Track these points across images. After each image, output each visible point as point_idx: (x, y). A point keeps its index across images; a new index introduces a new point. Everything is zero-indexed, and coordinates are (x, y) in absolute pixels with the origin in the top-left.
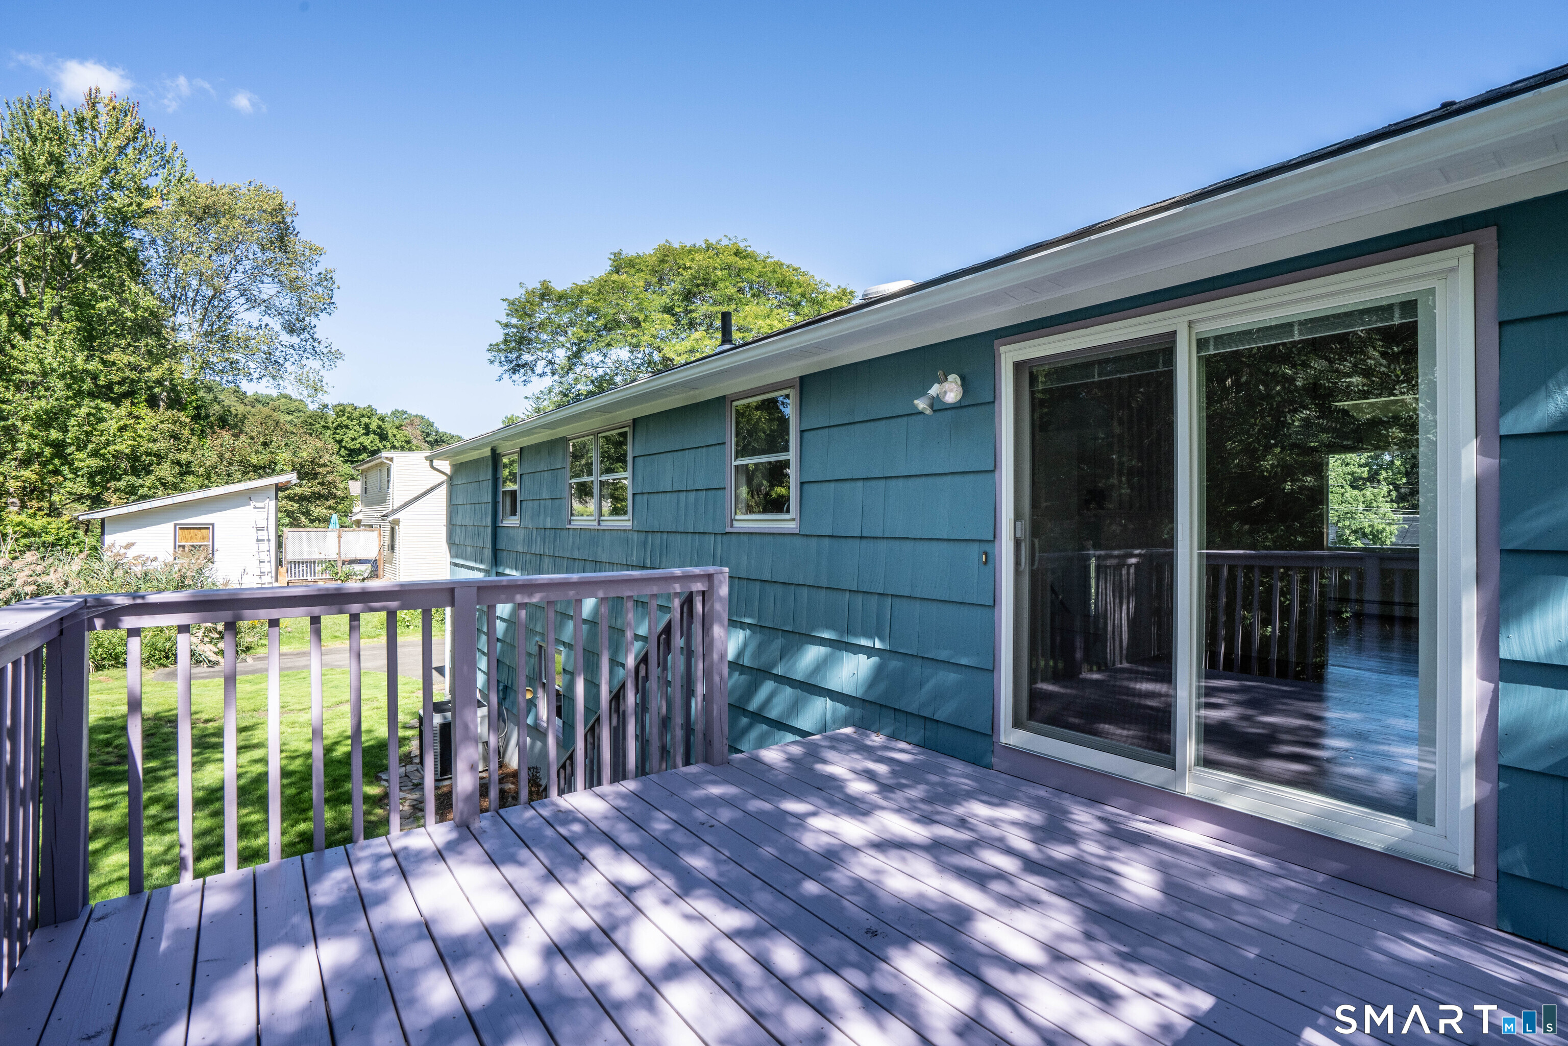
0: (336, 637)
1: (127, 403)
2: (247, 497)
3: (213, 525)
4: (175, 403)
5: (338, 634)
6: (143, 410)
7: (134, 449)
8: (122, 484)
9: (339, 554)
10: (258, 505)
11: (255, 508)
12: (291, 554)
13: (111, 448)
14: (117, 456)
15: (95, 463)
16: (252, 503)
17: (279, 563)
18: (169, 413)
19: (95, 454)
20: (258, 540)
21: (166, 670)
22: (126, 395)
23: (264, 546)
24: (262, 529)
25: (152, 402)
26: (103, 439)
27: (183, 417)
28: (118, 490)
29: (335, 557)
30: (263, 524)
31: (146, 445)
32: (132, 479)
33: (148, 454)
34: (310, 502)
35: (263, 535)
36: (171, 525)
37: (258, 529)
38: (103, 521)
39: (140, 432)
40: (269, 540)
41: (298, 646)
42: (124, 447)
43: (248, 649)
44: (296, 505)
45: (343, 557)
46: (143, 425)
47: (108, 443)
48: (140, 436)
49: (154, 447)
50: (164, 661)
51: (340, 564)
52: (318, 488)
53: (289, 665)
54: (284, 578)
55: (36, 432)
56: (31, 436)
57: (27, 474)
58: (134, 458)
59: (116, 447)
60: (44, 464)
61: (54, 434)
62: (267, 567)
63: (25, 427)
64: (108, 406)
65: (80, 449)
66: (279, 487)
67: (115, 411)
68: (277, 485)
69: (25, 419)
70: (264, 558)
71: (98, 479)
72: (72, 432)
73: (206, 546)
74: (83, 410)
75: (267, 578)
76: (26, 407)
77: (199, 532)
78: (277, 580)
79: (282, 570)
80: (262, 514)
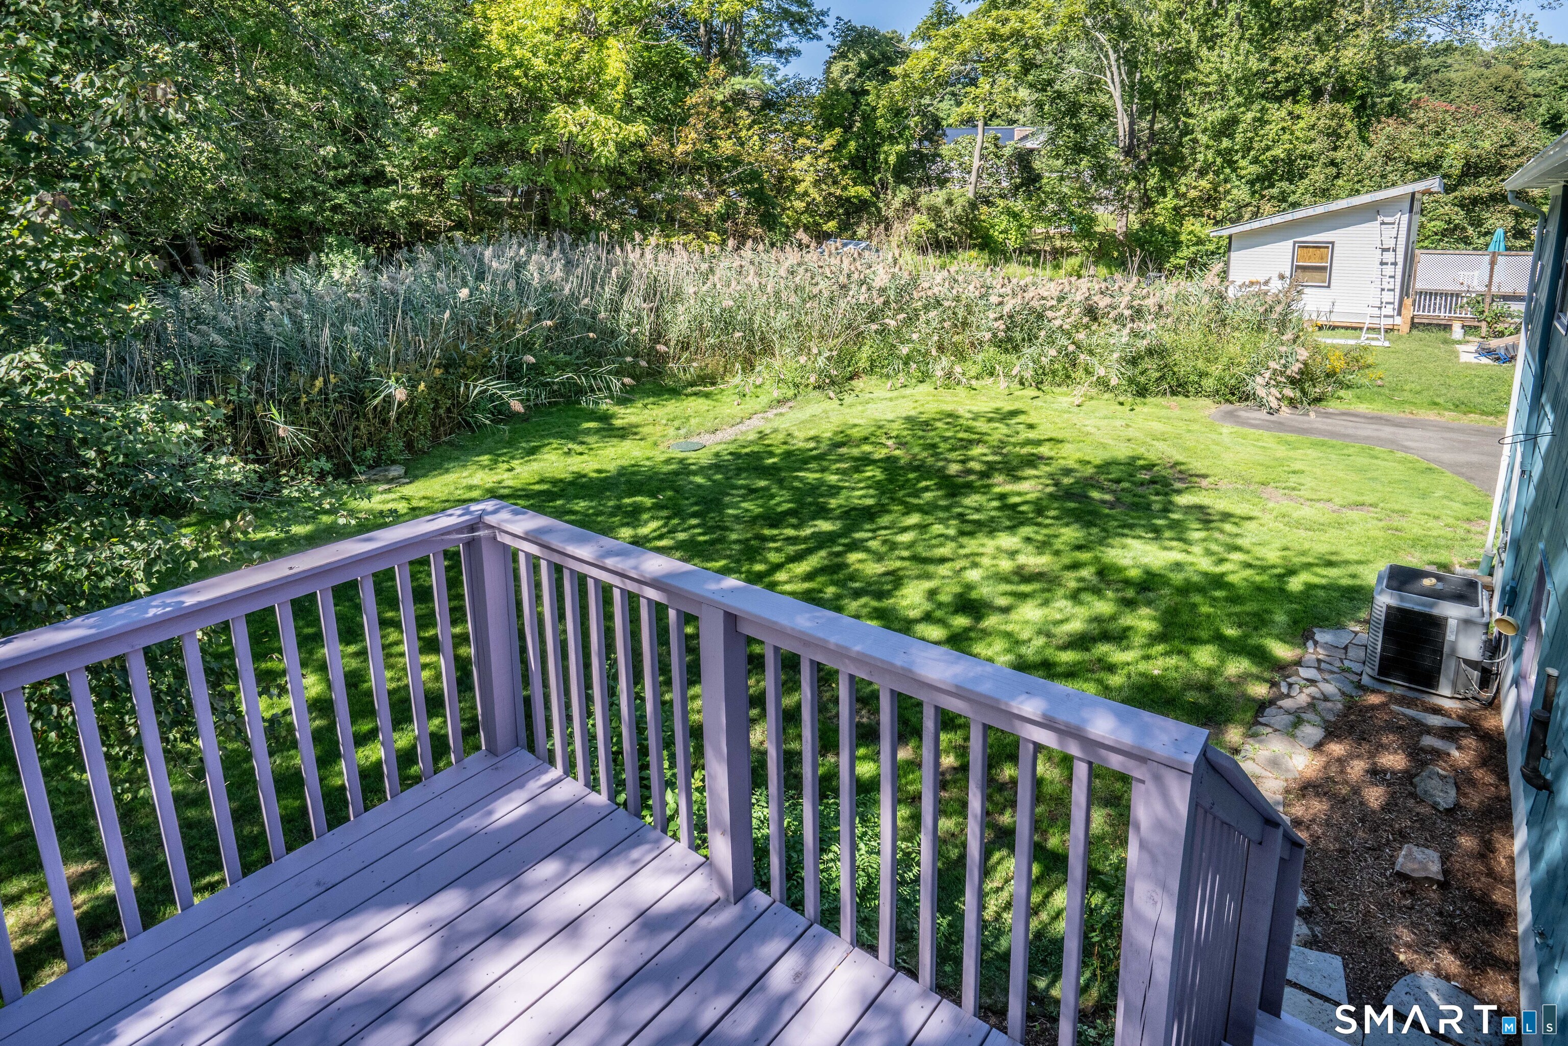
0: (1436, 404)
1: (1288, 104)
2: (1372, 211)
3: (1333, 243)
4: (1342, 93)
5: (1438, 400)
6: (1303, 108)
7: (1289, 153)
8: (1275, 191)
9: (1489, 285)
10: (1387, 220)
11: (1383, 223)
12: (1420, 284)
13: (1268, 154)
14: (1275, 160)
15: (1255, 169)
16: (1380, 219)
17: (1405, 290)
19: (1255, 161)
20: (1382, 264)
21: (1228, 407)
22: (1288, 94)
23: (1389, 270)
24: (1388, 250)
25: (1316, 96)
26: (1263, 144)
27: (1347, 109)
28: (1272, 197)
29: (1483, 289)
30: (1390, 244)
31: (1302, 148)
32: (1285, 185)
33: (1303, 157)
35: (1389, 257)
36: (1291, 242)
37: (1384, 250)
38: (1230, 237)
39: (1298, 134)
40: (1395, 264)
41: (1380, 406)
42: (1278, 152)
43: (1318, 400)
45: (1494, 291)
46: (1302, 125)
47: (1268, 148)
48: (1297, 138)
49: (1310, 148)
50: (1229, 396)
51: (1489, 299)
53: (1350, 431)
54: (1408, 312)
55: (1211, 143)
56: (1208, 147)
57: (1204, 183)
58: (1290, 162)
59: (1273, 153)
60: (1217, 173)
61: (1226, 143)
62: (1388, 297)
63: (1203, 139)
64: (1272, 106)
65: (1243, 157)
66: (1417, 196)
67: (1278, 113)
68: (1413, 194)
69: (1204, 131)
70: (1386, 286)
71: (1257, 186)
72: (1239, 138)
73: (1324, 269)
74: (1250, 116)
75: (1388, 310)
76: (1205, 120)
77: (1318, 252)
78: (1399, 314)
79: (1408, 302)
80: (1391, 231)
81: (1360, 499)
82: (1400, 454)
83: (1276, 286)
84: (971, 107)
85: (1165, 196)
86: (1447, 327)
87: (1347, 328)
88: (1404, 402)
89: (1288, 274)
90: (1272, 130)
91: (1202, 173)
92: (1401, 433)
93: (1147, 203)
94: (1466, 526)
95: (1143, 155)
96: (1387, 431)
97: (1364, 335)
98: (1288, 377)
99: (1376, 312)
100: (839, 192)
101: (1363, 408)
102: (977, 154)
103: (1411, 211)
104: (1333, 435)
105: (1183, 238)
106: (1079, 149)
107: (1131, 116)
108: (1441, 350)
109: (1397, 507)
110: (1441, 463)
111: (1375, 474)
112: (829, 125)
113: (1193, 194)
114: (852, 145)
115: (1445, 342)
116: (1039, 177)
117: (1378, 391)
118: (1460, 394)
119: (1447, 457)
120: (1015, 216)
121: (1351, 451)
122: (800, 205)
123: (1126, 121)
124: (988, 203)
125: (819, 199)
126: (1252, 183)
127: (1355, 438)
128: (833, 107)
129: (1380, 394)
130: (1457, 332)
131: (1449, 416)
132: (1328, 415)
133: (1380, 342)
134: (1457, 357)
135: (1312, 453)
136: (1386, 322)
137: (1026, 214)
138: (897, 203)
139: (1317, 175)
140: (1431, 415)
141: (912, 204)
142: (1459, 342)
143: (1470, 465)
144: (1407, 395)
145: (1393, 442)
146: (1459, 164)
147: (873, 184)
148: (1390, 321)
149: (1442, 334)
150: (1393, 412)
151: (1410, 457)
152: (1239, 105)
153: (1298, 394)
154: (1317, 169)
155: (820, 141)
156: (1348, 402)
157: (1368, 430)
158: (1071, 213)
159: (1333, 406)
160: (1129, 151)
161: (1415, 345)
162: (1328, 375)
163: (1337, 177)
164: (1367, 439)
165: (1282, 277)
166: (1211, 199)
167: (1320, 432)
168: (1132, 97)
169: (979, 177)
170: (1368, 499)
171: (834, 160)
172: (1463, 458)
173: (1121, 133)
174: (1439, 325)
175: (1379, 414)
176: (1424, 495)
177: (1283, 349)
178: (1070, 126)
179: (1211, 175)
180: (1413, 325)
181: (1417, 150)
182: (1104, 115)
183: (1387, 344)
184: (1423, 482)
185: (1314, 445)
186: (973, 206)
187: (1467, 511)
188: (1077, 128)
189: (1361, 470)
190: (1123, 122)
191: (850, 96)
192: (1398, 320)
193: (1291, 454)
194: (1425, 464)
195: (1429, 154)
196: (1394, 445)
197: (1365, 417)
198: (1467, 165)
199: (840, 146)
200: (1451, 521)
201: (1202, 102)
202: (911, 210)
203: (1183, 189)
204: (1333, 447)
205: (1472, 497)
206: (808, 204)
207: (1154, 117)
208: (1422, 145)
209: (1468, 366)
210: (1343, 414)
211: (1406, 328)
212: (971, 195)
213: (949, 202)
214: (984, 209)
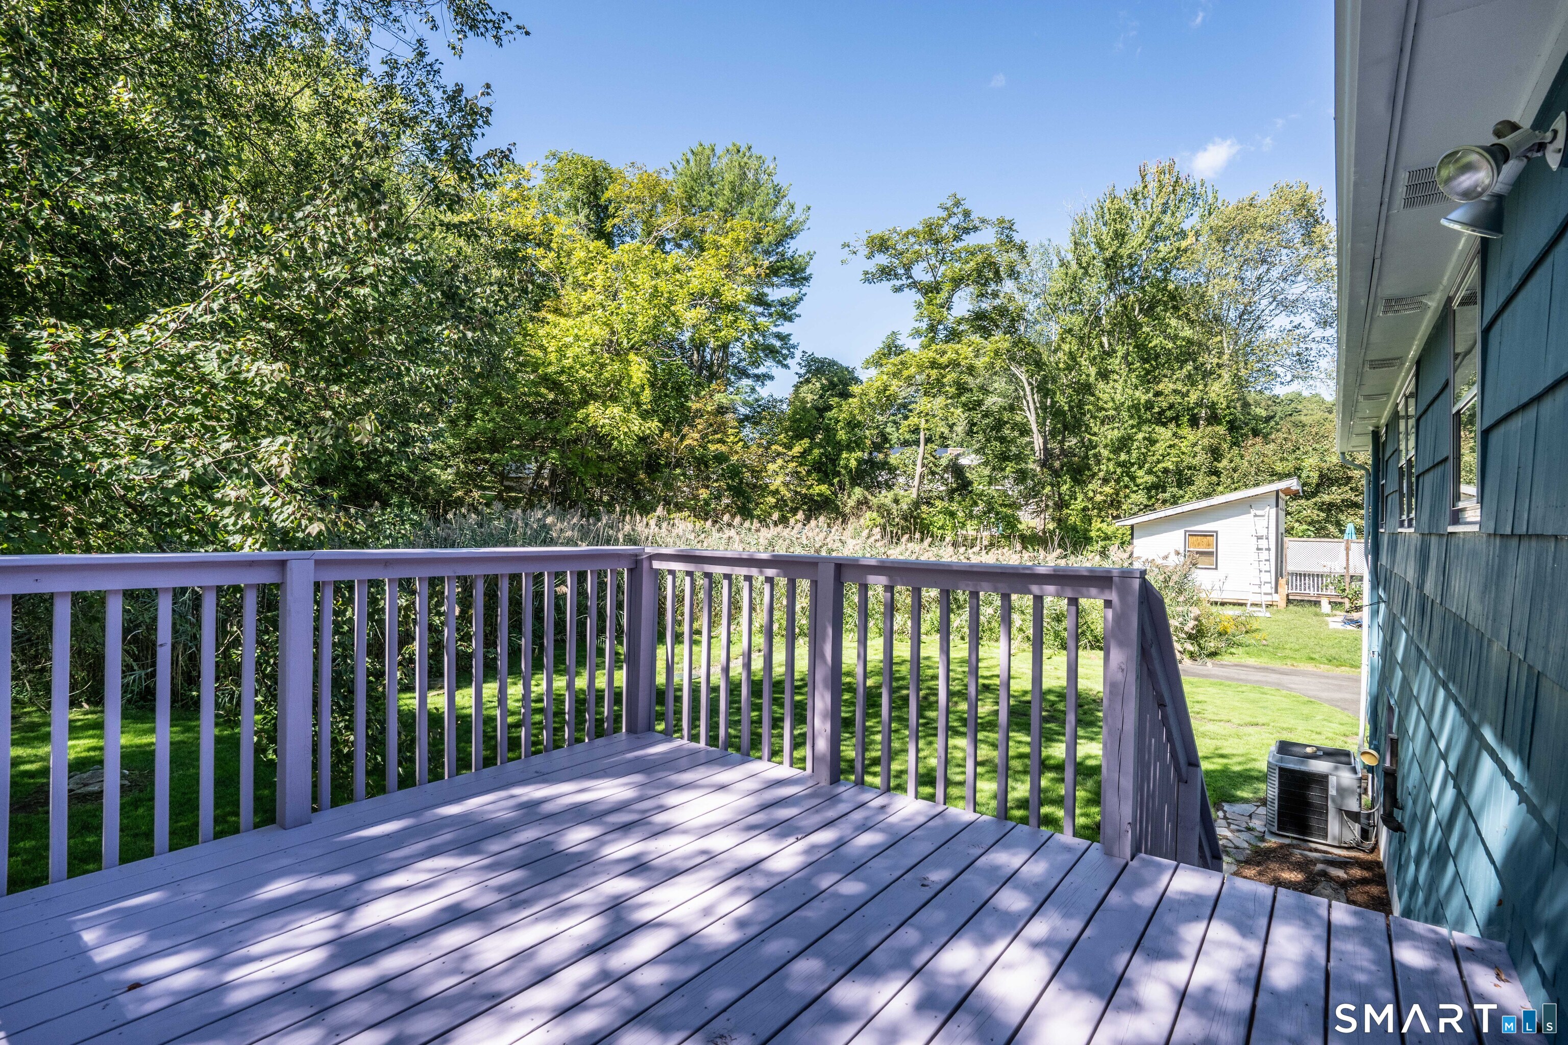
0: (1312, 659)
1: (1172, 426)
2: (1246, 506)
3: (1217, 532)
4: (1214, 419)
5: (1314, 656)
6: (1186, 431)
7: (1178, 465)
8: (1167, 495)
9: (1347, 568)
10: (1259, 513)
11: (1255, 516)
12: (1291, 566)
13: (1160, 466)
14: (1166, 471)
15: (1150, 479)
16: (1253, 512)
17: (1279, 573)
18: (1210, 428)
19: (1150, 472)
20: (1258, 549)
22: (1171, 420)
23: (1264, 555)
24: (1262, 538)
25: (1194, 422)
26: (1155, 458)
27: (1221, 430)
28: (1165, 499)
29: (1343, 571)
30: (1263, 532)
31: (1188, 460)
32: (1175, 490)
33: (1189, 468)
34: (1342, 511)
35: (1263, 544)
36: (1183, 531)
37: (1259, 538)
38: (1132, 527)
39: (1184, 449)
40: (1269, 549)
41: (1266, 660)
42: (1168, 464)
43: (1213, 654)
44: (1323, 515)
45: (1352, 572)
46: (1186, 443)
47: (1159, 462)
48: (1183, 453)
49: (1194, 462)
51: (1348, 580)
52: (1351, 496)
53: (1243, 677)
54: (1284, 590)
55: (1112, 456)
56: (1109, 460)
57: (1107, 489)
58: (1179, 472)
59: (1164, 465)
60: (1118, 481)
61: (1123, 457)
62: (1266, 577)
63: (1105, 453)
64: (1160, 429)
65: (1140, 468)
66: (1281, 494)
67: (1164, 434)
68: (1277, 492)
69: (1106, 446)
70: (1264, 568)
71: (1153, 492)
72: (1135, 454)
73: (1211, 554)
74: (1140, 436)
75: (1268, 588)
76: (1106, 437)
77: (1205, 539)
78: (1276, 592)
79: (1282, 581)
80: (1262, 522)
81: (1254, 720)
82: (1284, 692)
83: (1173, 561)
84: (916, 420)
85: (1076, 499)
86: (1317, 603)
87: (1234, 604)
88: (1285, 657)
89: (1182, 551)
90: (1160, 447)
91: (1105, 481)
92: (1285, 679)
93: (1061, 504)
94: (1343, 738)
95: (1057, 464)
96: (1274, 677)
97: (1249, 609)
98: (1186, 633)
99: (1257, 589)
100: (804, 491)
101: (1252, 661)
102: (919, 463)
103: (1277, 506)
104: (1228, 678)
105: (1093, 534)
106: (1004, 457)
107: (1045, 437)
108: (1314, 621)
109: (1285, 726)
110: (1320, 699)
111: (1265, 704)
112: (799, 437)
113: (1099, 498)
114: (816, 452)
115: (1316, 615)
116: (970, 483)
117: (1262, 648)
118: (1332, 652)
119: (1325, 695)
120: (952, 515)
121: (1244, 689)
122: (772, 500)
123: (1041, 441)
124: (928, 503)
125: (788, 495)
126: (1149, 489)
127: (1246, 681)
128: (800, 420)
129: (1265, 651)
130: (1325, 607)
131: (1324, 668)
132: (1222, 666)
133: (1262, 613)
134: (1327, 625)
135: (1212, 690)
136: (1267, 599)
137: (960, 514)
138: (851, 503)
139: (1201, 481)
140: (1310, 667)
141: (863, 503)
142: (1328, 615)
143: (1345, 700)
144: (1288, 652)
145: (1278, 684)
146: (1315, 475)
147: (833, 485)
148: (1269, 598)
149: (1313, 609)
150: (1277, 664)
151: (1293, 694)
152: (1133, 427)
153: (1197, 648)
154: (1201, 477)
155: (789, 447)
156: (1240, 656)
157: (1259, 676)
158: (997, 514)
159: (1226, 659)
160: (1044, 464)
161: (1291, 617)
162: (1220, 634)
163: (1218, 484)
164: (1257, 681)
165: (1178, 553)
166: (1114, 503)
167: (1218, 677)
168: (1045, 419)
169: (921, 482)
170: (1260, 721)
171: (801, 465)
172: (1338, 695)
173: (1037, 448)
174: (1310, 601)
175: (1263, 665)
176: (1307, 718)
177: (1179, 609)
178: (996, 439)
179: (1113, 483)
180: (1289, 601)
181: (1278, 464)
182: (1024, 431)
183: (1268, 615)
184: (1306, 710)
185: (1212, 684)
186: (917, 504)
187: (1343, 729)
188: (1002, 440)
189: (1253, 701)
190: (1038, 442)
191: (814, 412)
192: (1276, 597)
193: (1194, 690)
194: (1306, 699)
195: (1289, 466)
196: (1279, 686)
197: (1254, 668)
198: (1321, 476)
199: (804, 454)
200: (1330, 735)
201: (1102, 423)
202: (864, 508)
203: (1091, 494)
204: (1229, 686)
205: (1346, 719)
206: (778, 500)
207: (1064, 437)
208: (1282, 459)
209: (1336, 631)
210: (1236, 665)
211: (1282, 603)
212: (914, 496)
213: (896, 501)
214: (924, 508)
